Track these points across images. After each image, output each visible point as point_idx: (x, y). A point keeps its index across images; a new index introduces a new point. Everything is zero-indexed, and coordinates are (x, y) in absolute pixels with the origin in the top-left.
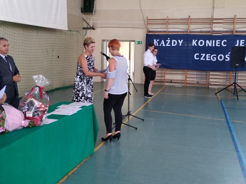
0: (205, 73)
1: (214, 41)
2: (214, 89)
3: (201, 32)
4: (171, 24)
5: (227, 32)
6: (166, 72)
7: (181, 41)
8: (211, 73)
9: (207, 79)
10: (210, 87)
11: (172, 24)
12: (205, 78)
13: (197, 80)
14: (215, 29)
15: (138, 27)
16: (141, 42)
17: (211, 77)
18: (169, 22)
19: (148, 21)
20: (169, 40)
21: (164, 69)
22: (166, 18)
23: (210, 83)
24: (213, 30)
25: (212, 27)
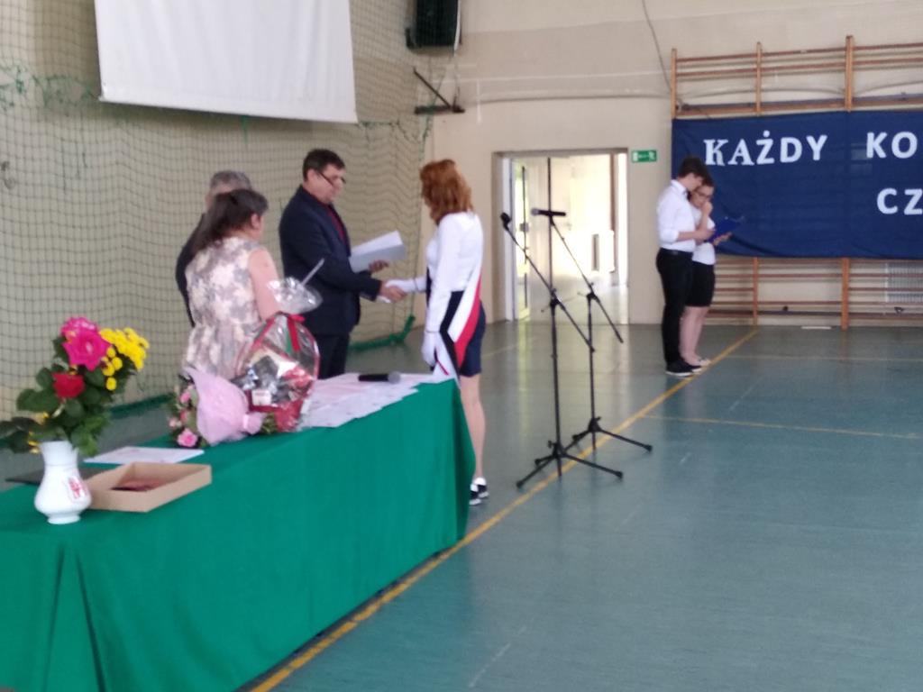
3: (904, 99)
4: (774, 75)
6: (761, 272)
7: (817, 140)
11: (779, 75)
13: (896, 299)
15: (637, 91)
16: (651, 155)
18: (764, 66)
19: (676, 68)
20: (769, 137)
21: (750, 258)
22: (751, 48)
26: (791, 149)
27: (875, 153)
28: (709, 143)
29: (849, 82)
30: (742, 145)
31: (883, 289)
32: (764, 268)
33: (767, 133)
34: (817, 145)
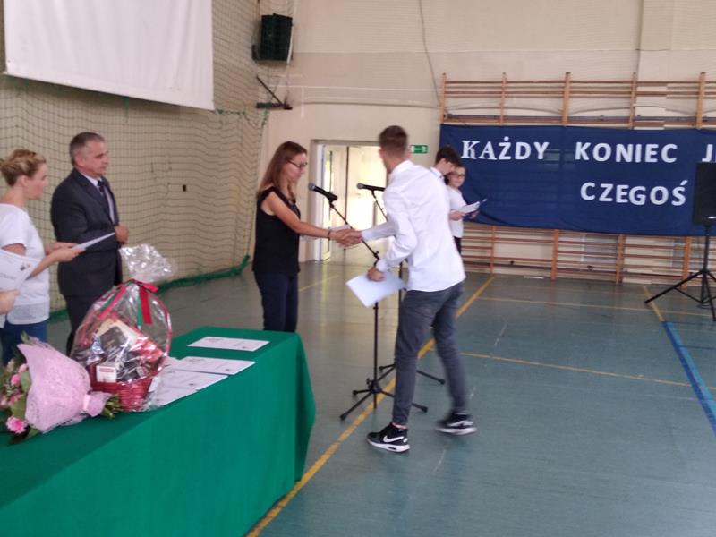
0: (612, 241)
1: (639, 147)
2: (639, 288)
3: (602, 120)
4: (512, 97)
5: (678, 120)
6: (497, 236)
7: (541, 145)
8: (630, 241)
9: (619, 257)
10: (625, 280)
11: (517, 97)
12: (612, 255)
13: (588, 260)
14: (642, 111)
15: (416, 103)
16: (424, 148)
17: (628, 251)
18: (507, 90)
19: (445, 88)
20: (508, 141)
21: (490, 226)
22: (500, 78)
23: (625, 270)
24: (636, 115)
25: (635, 105)
26: (523, 151)
27: (582, 157)
28: (466, 143)
29: (565, 106)
30: (489, 145)
31: (580, 253)
32: (499, 233)
33: (506, 138)
34: (541, 149)
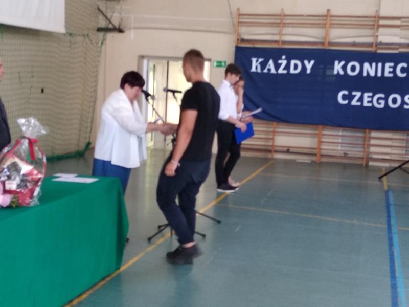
0: (360, 134)
1: (380, 65)
2: (380, 169)
3: (354, 44)
4: (289, 27)
6: (277, 130)
7: (309, 62)
8: (374, 134)
9: (366, 146)
10: (371, 163)
11: (292, 27)
12: (361, 145)
13: (343, 149)
14: (383, 39)
15: (218, 29)
16: (223, 64)
17: (373, 142)
18: (284, 21)
19: (239, 19)
20: (285, 59)
21: (272, 122)
22: (278, 12)
23: (370, 156)
24: (379, 41)
25: (377, 34)
26: (296, 67)
27: (338, 72)
28: (254, 60)
29: (327, 34)
30: (271, 62)
31: (338, 143)
32: (278, 128)
33: (284, 57)
34: (309, 65)
